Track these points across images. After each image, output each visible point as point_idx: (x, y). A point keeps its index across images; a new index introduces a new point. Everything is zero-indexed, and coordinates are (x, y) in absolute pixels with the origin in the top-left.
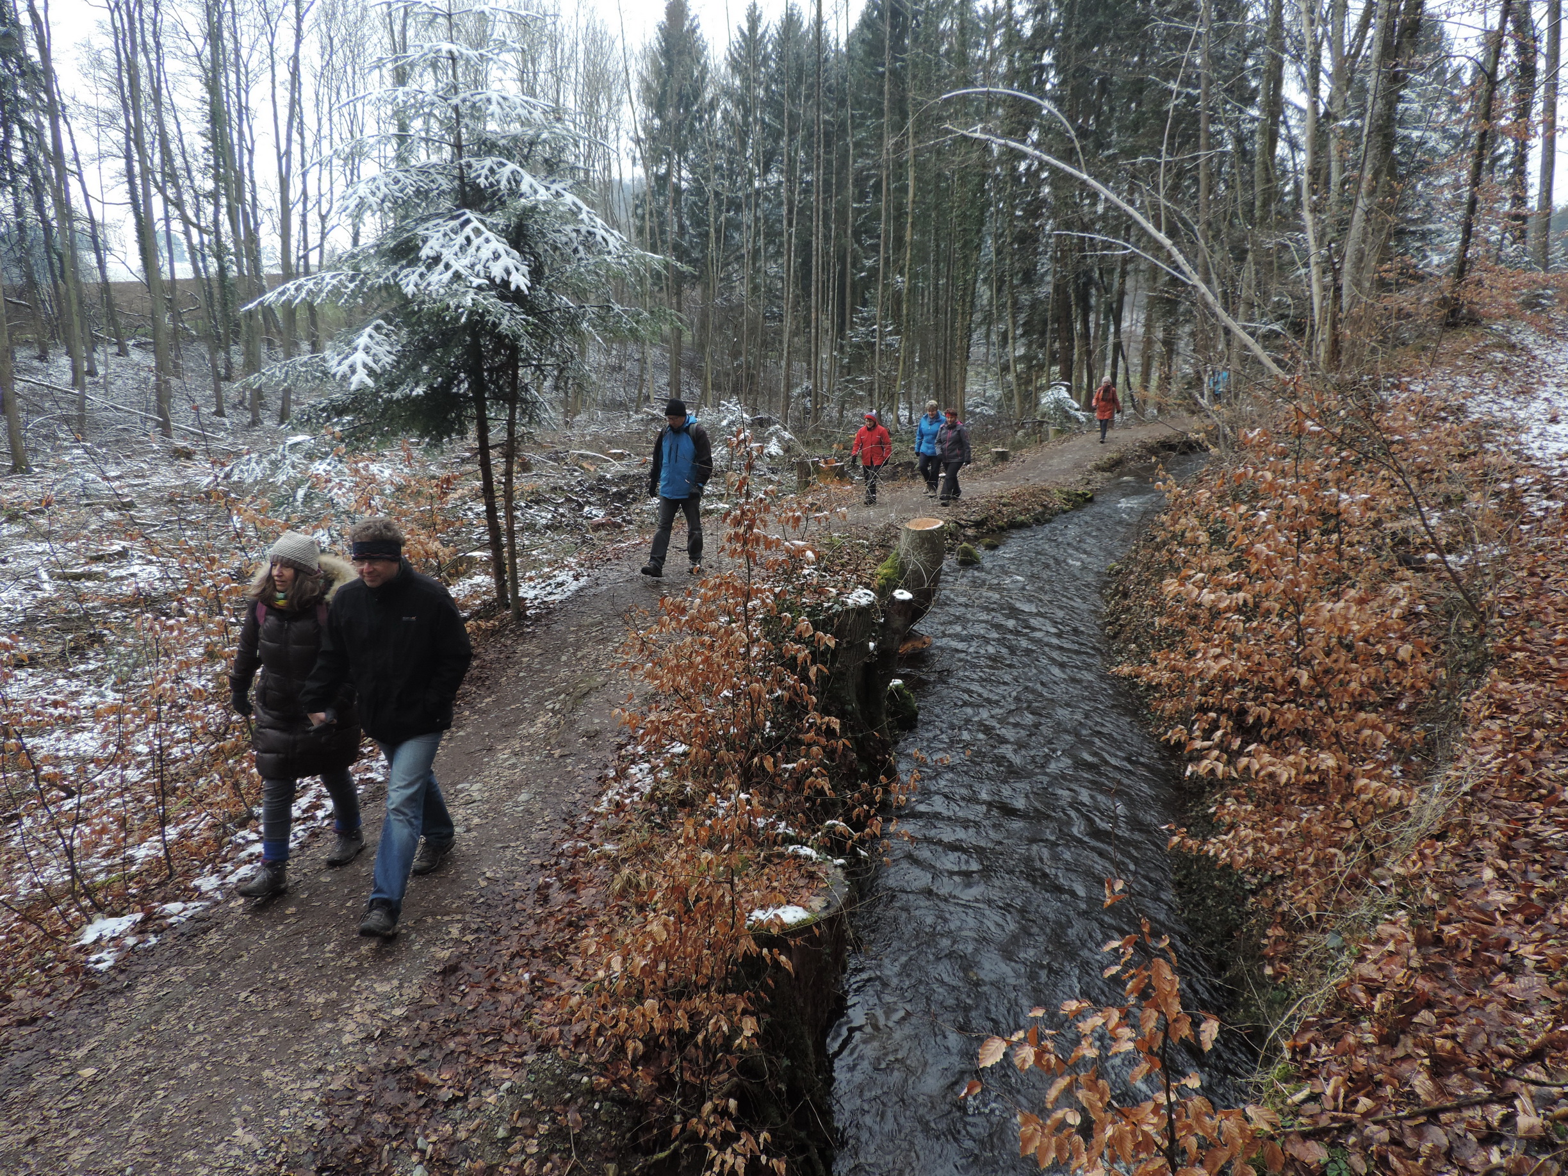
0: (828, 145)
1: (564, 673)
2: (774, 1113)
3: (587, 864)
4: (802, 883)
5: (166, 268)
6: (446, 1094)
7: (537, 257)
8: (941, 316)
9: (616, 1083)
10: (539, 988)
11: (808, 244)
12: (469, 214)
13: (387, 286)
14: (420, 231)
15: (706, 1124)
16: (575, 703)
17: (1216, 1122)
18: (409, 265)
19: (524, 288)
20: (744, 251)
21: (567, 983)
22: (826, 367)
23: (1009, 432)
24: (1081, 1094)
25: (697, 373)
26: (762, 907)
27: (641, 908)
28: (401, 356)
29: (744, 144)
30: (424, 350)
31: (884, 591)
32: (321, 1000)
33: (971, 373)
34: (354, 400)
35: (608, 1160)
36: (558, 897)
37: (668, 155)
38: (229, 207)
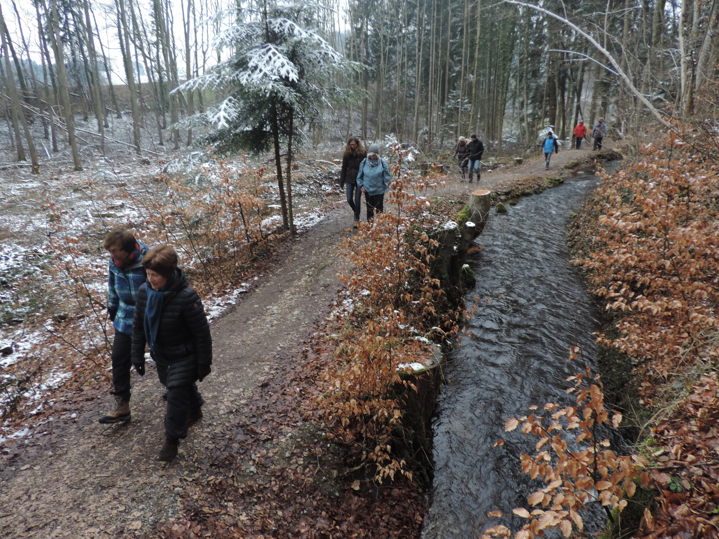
0: (438, 11)
1: (314, 258)
2: (407, 453)
3: (324, 342)
4: (421, 353)
5: (137, 78)
6: (263, 437)
7: (301, 65)
8: (491, 95)
9: (337, 436)
10: (303, 394)
11: (428, 60)
12: (270, 46)
13: (234, 81)
14: (249, 54)
15: (377, 456)
16: (319, 272)
17: (617, 462)
18: (243, 70)
19: (295, 80)
20: (397, 64)
21: (316, 393)
22: (435, 120)
23: (523, 150)
24: (553, 445)
25: (374, 123)
26: (403, 363)
27: (348, 362)
28: (241, 113)
29: (398, 12)
30: (252, 110)
31: (462, 223)
32: (210, 395)
33: (505, 123)
34: (220, 135)
35: (334, 469)
36: (312, 356)
37: (362, 18)
38: (163, 49)
